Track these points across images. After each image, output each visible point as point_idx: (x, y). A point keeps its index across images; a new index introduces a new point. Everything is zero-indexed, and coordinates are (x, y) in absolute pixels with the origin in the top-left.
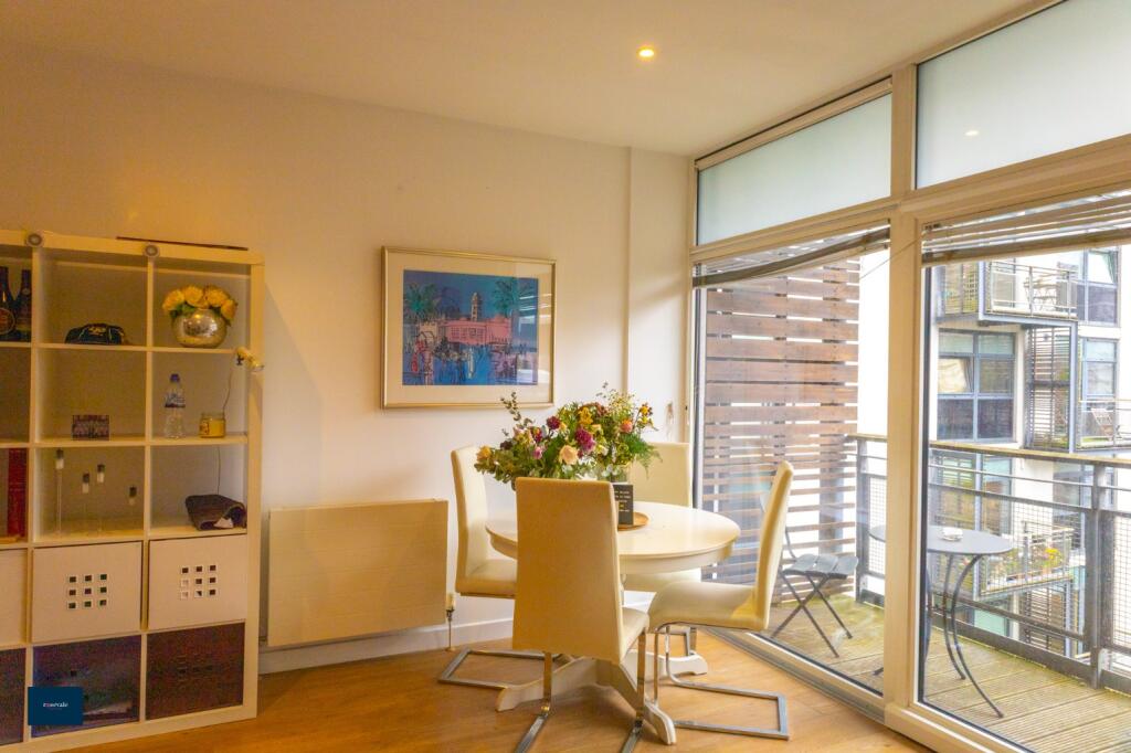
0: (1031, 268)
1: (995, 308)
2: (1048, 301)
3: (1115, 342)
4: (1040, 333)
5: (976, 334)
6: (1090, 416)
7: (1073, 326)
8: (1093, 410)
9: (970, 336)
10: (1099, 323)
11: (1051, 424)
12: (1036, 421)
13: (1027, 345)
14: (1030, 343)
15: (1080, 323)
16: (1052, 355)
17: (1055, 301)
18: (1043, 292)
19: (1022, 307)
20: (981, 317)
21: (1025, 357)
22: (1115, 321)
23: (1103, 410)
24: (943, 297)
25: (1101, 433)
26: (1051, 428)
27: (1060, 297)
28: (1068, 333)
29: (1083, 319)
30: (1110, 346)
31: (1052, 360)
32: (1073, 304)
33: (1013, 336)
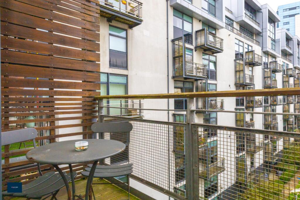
0: (196, 64)
1: (187, 74)
2: (200, 73)
3: (216, 84)
4: (199, 82)
5: (184, 82)
6: (211, 103)
7: (206, 79)
8: (211, 102)
9: (182, 82)
10: (212, 80)
11: (202, 105)
12: (199, 105)
13: (196, 85)
14: (197, 84)
15: (208, 79)
16: (202, 87)
17: (202, 73)
18: (199, 70)
19: (194, 74)
20: (184, 76)
21: (196, 88)
22: (216, 79)
23: (214, 102)
24: (175, 71)
25: (214, 107)
26: (202, 107)
27: (203, 73)
28: (205, 82)
29: (209, 79)
30: (215, 86)
31: (202, 89)
32: (206, 74)
33: (193, 82)
